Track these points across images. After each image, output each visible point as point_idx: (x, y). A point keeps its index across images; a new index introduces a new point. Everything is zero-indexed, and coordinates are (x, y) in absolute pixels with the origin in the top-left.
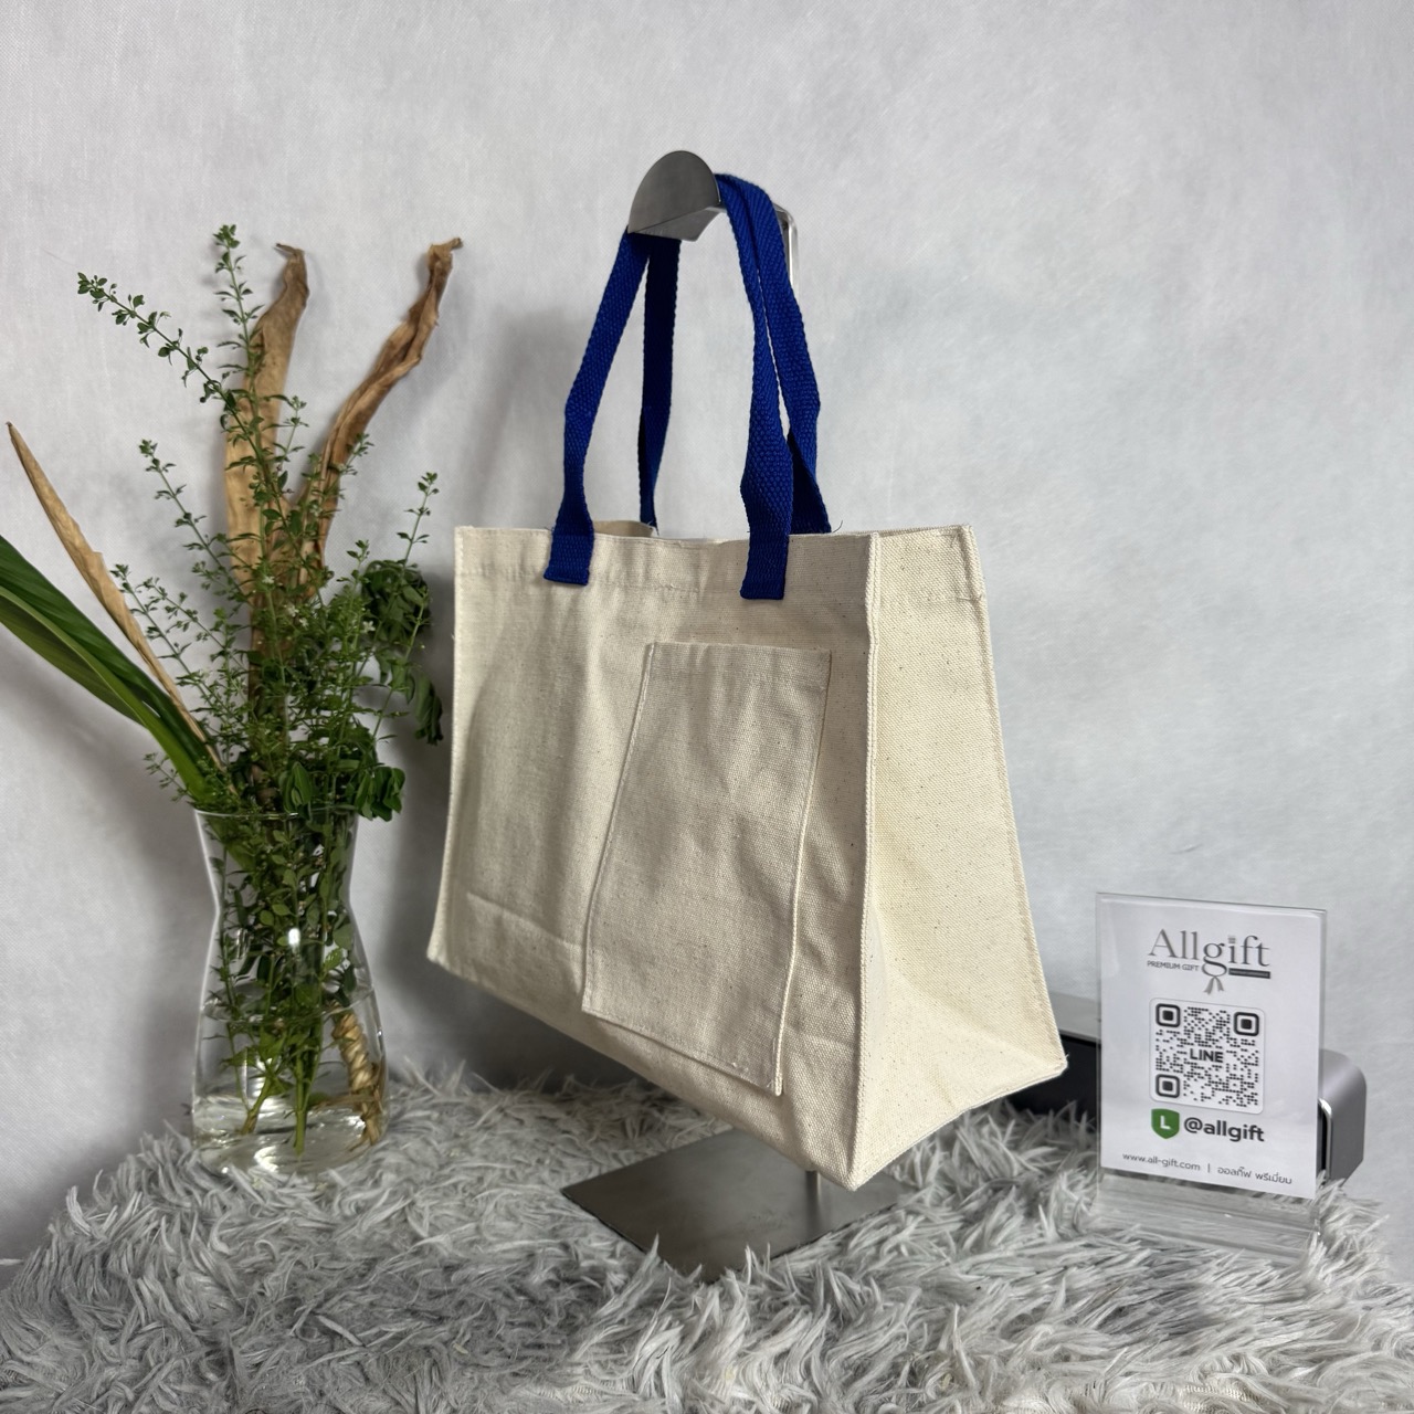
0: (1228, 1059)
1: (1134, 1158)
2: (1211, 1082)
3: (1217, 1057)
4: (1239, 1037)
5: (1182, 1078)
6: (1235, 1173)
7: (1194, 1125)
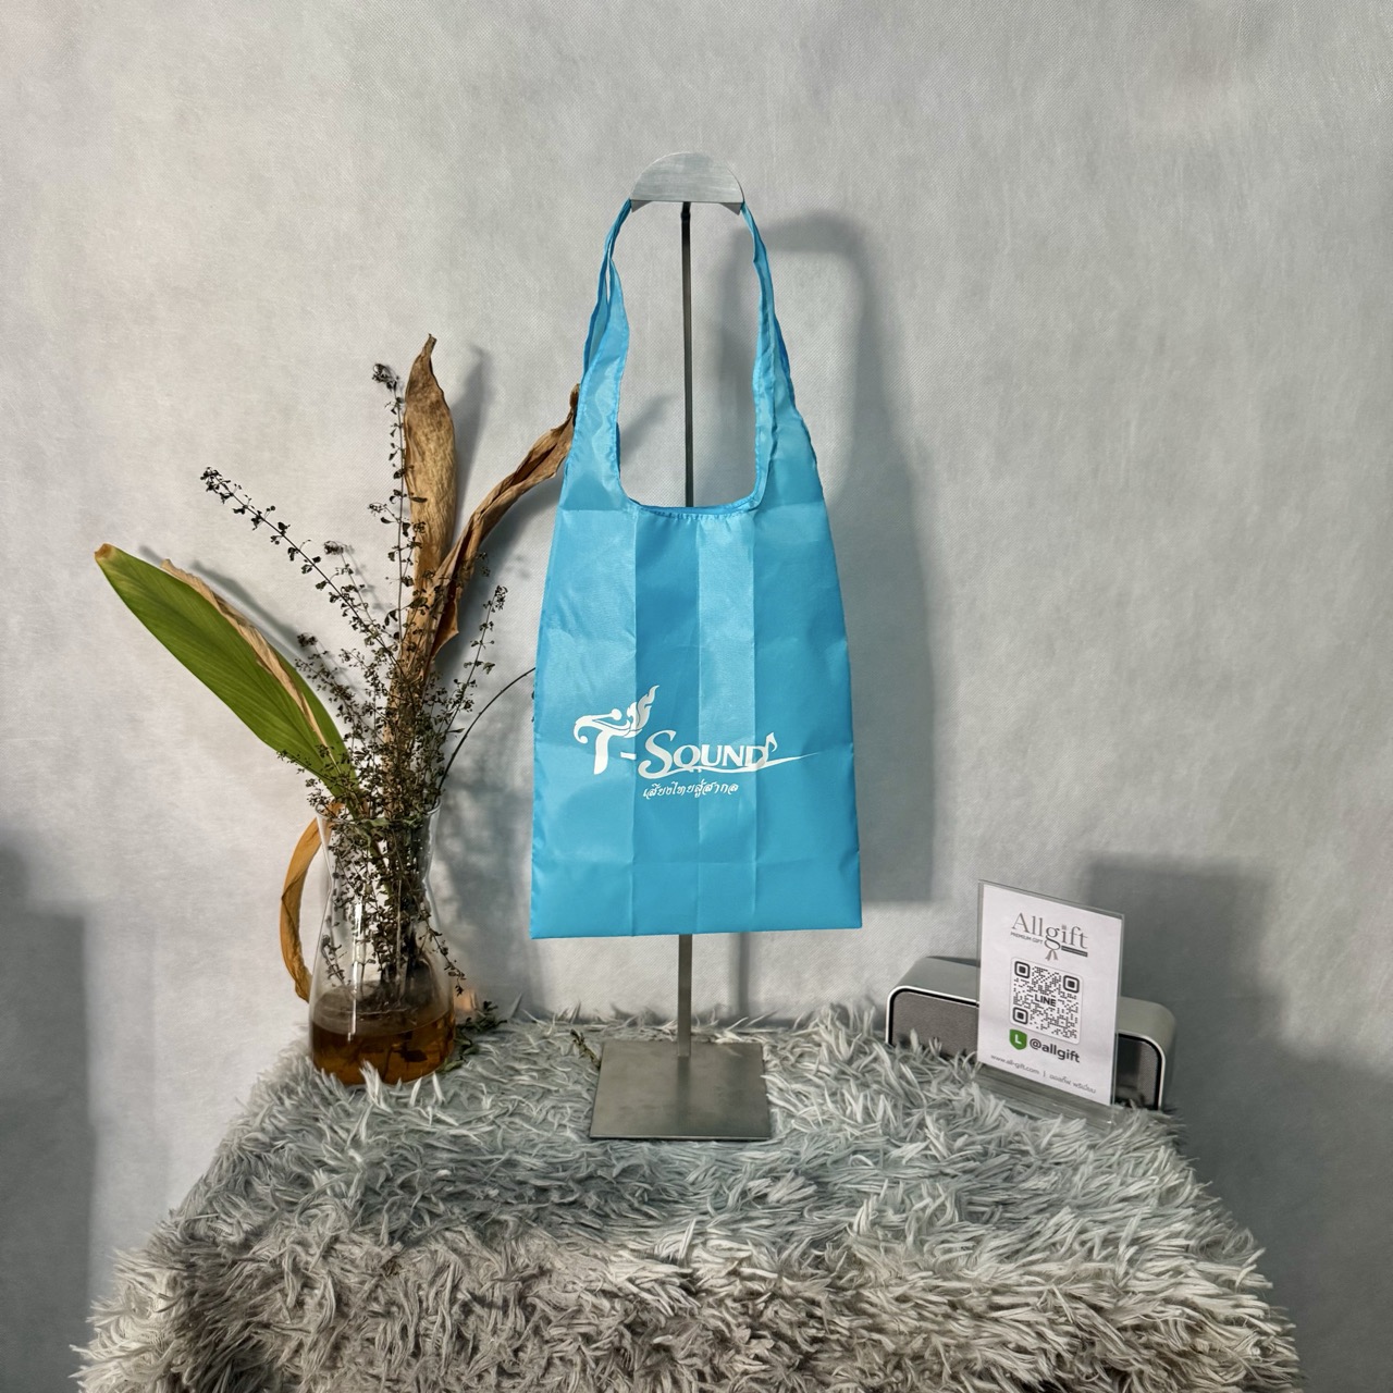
0: (1059, 1004)
1: (998, 1059)
2: (1047, 1019)
3: (1051, 1002)
4: (1067, 992)
5: (1030, 1013)
6: (1060, 1080)
7: (1036, 1044)
